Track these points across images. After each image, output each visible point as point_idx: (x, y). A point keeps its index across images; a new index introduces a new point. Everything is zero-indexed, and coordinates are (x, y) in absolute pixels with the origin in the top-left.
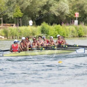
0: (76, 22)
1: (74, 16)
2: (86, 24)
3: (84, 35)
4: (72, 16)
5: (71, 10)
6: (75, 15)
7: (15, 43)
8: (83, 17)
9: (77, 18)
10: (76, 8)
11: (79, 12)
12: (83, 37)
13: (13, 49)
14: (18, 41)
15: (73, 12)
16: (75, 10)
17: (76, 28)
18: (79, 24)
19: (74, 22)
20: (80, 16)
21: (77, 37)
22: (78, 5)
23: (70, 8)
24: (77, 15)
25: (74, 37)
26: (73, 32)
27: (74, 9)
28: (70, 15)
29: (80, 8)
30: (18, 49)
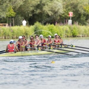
0: (70, 21)
1: (68, 16)
2: (80, 24)
3: (78, 35)
4: (66, 16)
5: (65, 10)
6: (69, 14)
7: (11, 43)
8: (77, 16)
9: (71, 18)
10: (70, 8)
11: (73, 11)
12: (77, 37)
13: (8, 49)
14: (14, 42)
15: (66, 12)
16: (69, 9)
17: (70, 28)
18: (73, 23)
19: (68, 21)
20: (74, 16)
21: (71, 37)
22: (72, 4)
23: (64, 8)
24: (71, 14)
25: (68, 37)
26: (66, 31)
27: (67, 9)
28: (64, 14)
29: (74, 8)
30: (14, 49)
